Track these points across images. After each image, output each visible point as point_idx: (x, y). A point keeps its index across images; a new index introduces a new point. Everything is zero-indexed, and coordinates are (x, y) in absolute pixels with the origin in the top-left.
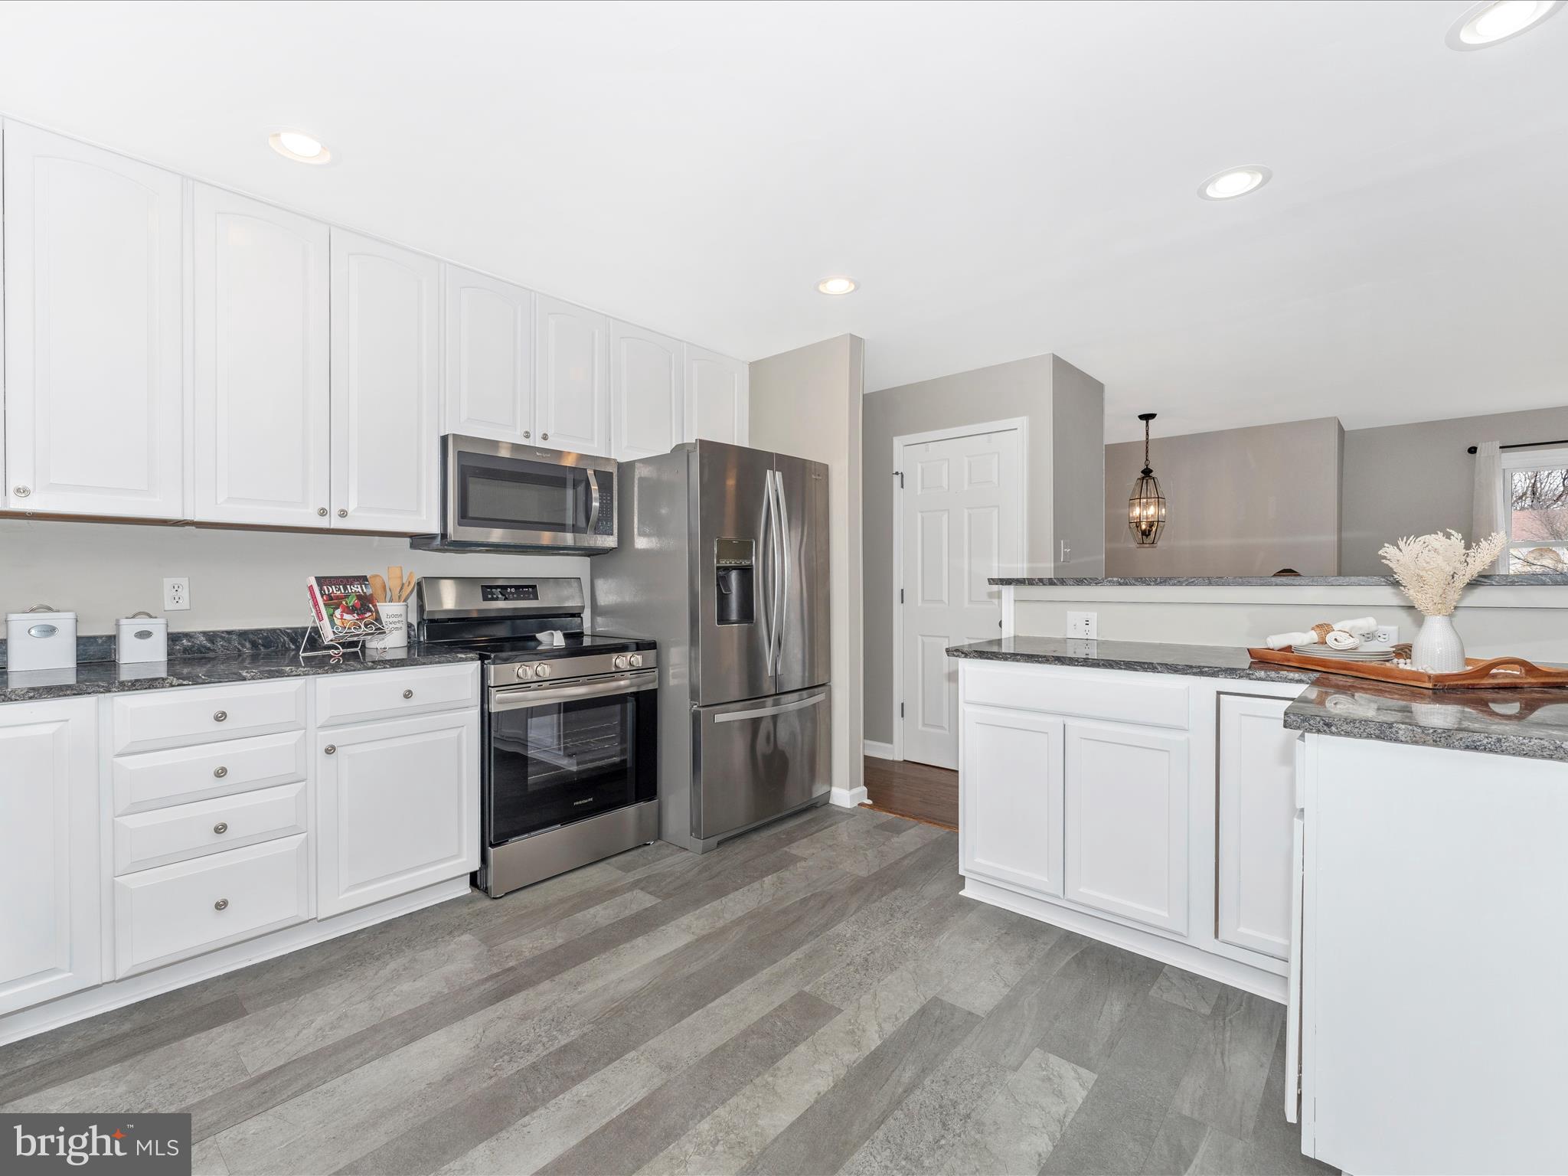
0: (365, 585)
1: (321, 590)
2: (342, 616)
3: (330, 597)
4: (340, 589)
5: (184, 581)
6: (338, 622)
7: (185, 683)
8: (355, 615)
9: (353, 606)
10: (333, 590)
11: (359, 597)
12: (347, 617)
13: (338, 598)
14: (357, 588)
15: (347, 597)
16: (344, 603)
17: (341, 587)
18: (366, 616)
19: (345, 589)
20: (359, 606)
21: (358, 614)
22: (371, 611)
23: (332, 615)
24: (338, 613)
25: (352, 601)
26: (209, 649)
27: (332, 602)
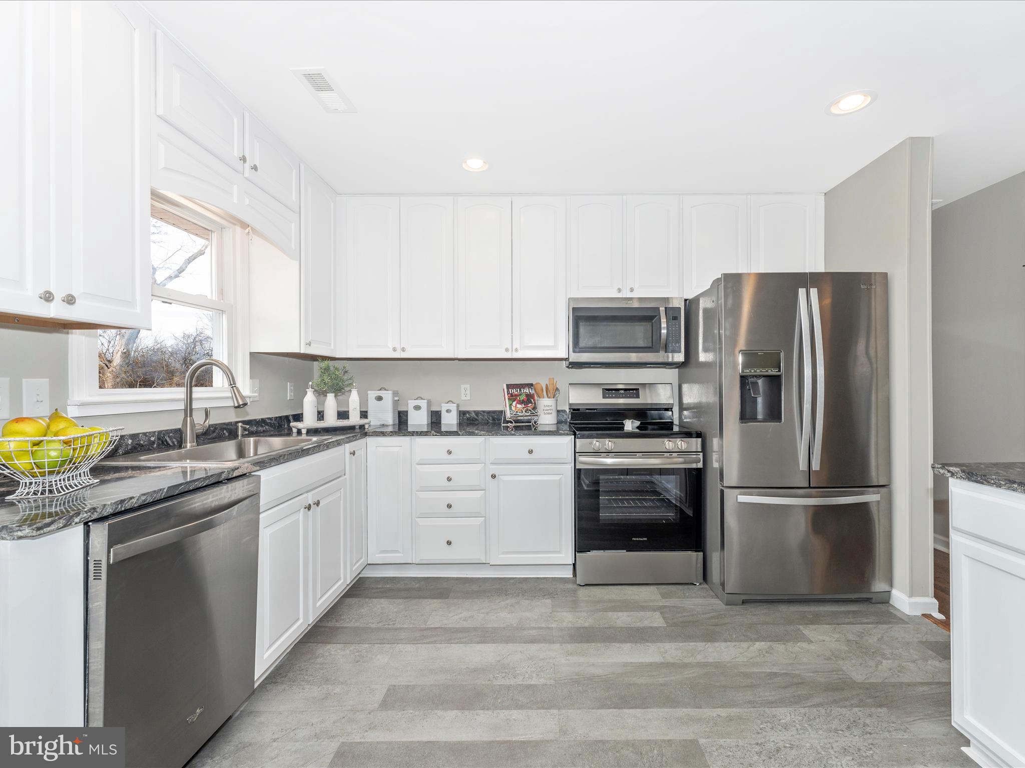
0: (531, 388)
1: (508, 391)
2: (516, 405)
3: (512, 395)
4: (517, 391)
5: (468, 386)
6: (513, 408)
7: (438, 434)
8: (523, 405)
9: (523, 400)
10: (514, 391)
11: (527, 395)
12: (519, 406)
13: (516, 395)
14: (527, 390)
15: (520, 395)
16: (518, 398)
17: (518, 389)
18: (529, 405)
19: (520, 390)
20: (525, 400)
21: (524, 405)
22: (532, 403)
23: (511, 405)
24: (514, 403)
25: (523, 397)
26: (476, 419)
27: (512, 398)
